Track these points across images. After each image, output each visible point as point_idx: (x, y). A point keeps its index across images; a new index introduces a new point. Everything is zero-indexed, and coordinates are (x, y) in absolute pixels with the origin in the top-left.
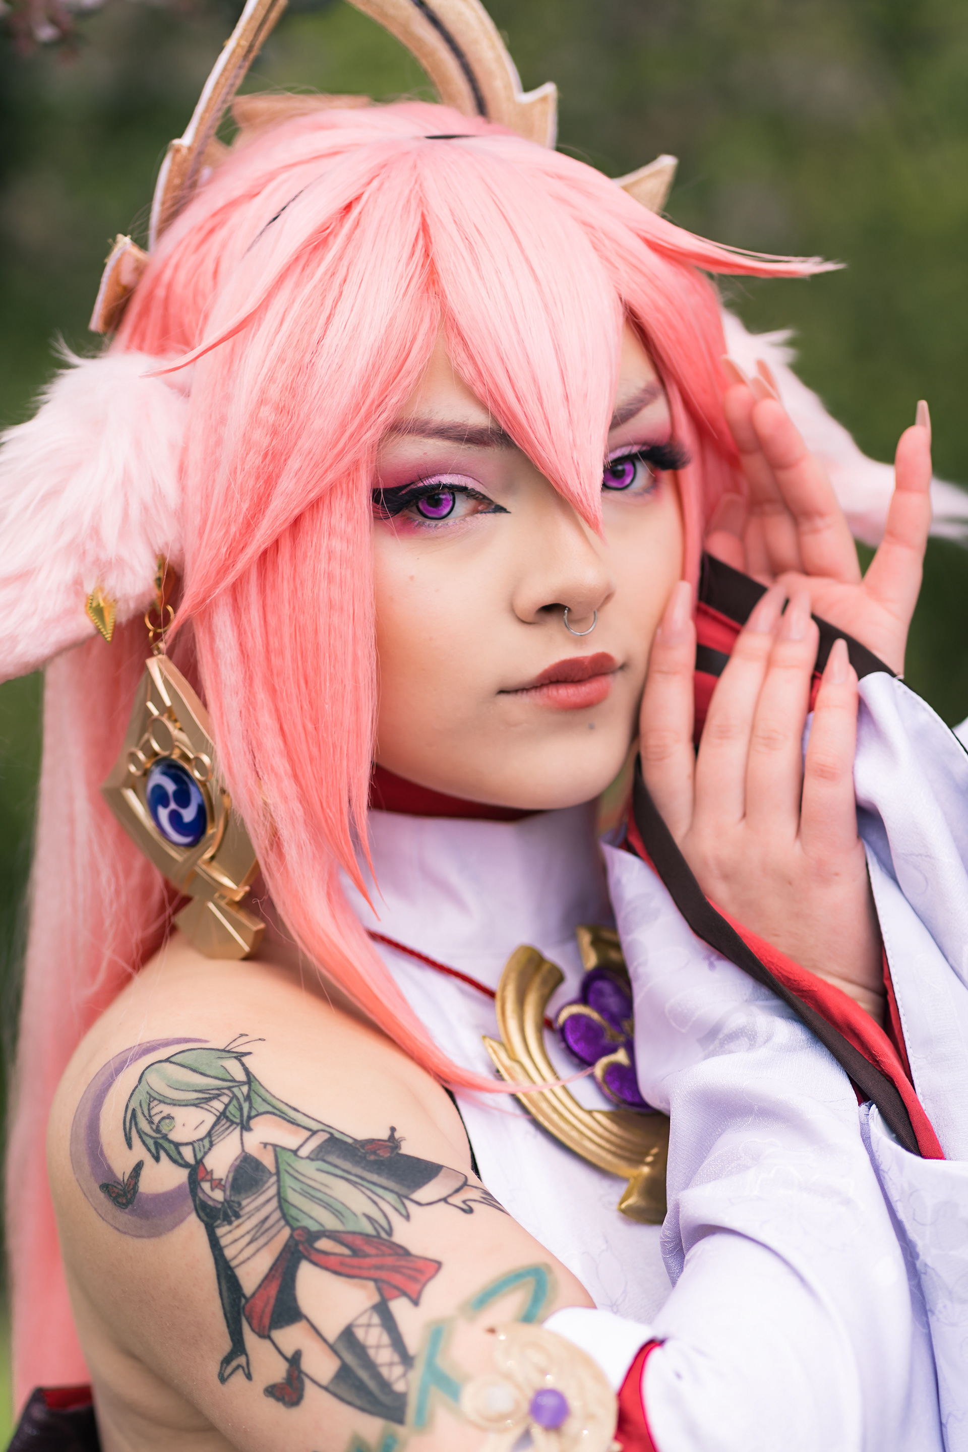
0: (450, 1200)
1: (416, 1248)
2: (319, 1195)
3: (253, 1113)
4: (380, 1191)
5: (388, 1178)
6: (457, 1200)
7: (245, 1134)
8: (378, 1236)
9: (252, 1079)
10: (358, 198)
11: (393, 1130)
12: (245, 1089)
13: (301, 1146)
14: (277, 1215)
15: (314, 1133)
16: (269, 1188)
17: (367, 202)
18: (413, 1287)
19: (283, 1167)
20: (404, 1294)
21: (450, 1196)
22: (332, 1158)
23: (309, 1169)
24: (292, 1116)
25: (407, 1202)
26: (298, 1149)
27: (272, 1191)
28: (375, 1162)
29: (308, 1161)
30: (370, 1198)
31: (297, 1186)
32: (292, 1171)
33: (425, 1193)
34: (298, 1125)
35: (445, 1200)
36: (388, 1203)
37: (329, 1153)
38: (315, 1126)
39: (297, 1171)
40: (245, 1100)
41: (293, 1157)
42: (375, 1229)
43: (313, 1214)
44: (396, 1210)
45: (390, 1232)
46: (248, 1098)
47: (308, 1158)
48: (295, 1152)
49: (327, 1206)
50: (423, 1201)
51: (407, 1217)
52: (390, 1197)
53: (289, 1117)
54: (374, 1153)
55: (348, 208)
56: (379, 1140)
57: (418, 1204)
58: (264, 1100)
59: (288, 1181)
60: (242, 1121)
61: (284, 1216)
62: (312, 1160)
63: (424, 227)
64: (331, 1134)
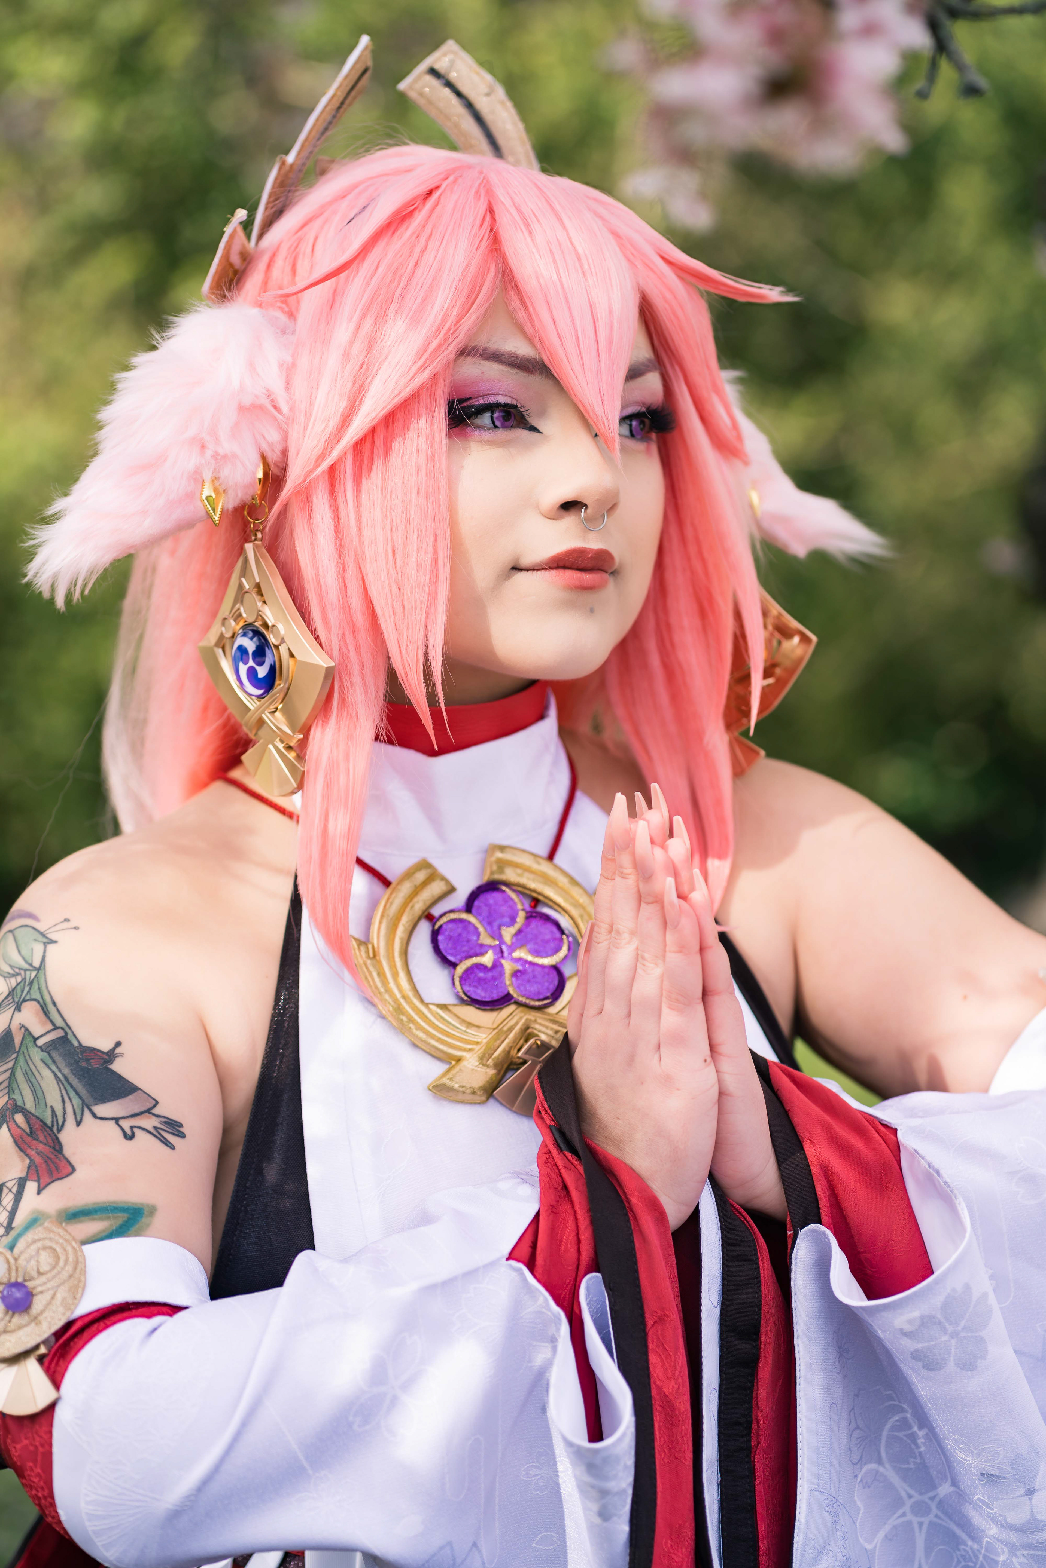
0: (121, 1122)
1: (68, 1151)
2: (33, 1080)
3: (28, 997)
4: (72, 1094)
5: (84, 1085)
6: (126, 1124)
7: (16, 1013)
8: (51, 1129)
9: (42, 968)
10: (437, 188)
11: (118, 1044)
12: (34, 974)
13: (41, 1036)
14: (6, 1084)
15: (56, 1028)
16: (10, 1061)
17: (445, 190)
18: (45, 1179)
19: (23, 1048)
20: (38, 1181)
21: (123, 1118)
22: (55, 1054)
23: (37, 1055)
24: (49, 1009)
25: (87, 1112)
26: (38, 1038)
27: (10, 1065)
28: (83, 1069)
29: (39, 1050)
30: (62, 1096)
31: (25, 1067)
32: (26, 1054)
33: (104, 1109)
34: (49, 1018)
35: (117, 1120)
36: (73, 1106)
37: (55, 1048)
38: (59, 1022)
39: (29, 1055)
40: (29, 984)
41: (32, 1043)
42: (53, 1122)
43: (24, 1093)
44: (75, 1113)
45: (59, 1131)
46: (31, 983)
47: (40, 1047)
48: (35, 1039)
49: (34, 1091)
50: (99, 1115)
51: (79, 1123)
52: (76, 1101)
53: (47, 1009)
54: (87, 1060)
55: (430, 193)
56: (99, 1051)
57: (94, 1116)
58: (39, 989)
59: (21, 1060)
60: (19, 1001)
61: (9, 1086)
62: (42, 1050)
63: (491, 210)
64: (66, 1033)
